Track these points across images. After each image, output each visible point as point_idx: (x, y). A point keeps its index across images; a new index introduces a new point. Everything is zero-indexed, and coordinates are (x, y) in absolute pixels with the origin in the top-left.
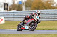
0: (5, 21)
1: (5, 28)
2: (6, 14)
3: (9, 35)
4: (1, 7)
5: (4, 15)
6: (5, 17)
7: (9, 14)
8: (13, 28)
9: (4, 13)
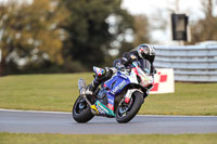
0: (176, 82)
1: (174, 112)
2: (182, 57)
3: (190, 136)
4: (163, 28)
5: (173, 60)
6: (175, 69)
7: (191, 57)
8: (207, 112)
9: (171, 50)
